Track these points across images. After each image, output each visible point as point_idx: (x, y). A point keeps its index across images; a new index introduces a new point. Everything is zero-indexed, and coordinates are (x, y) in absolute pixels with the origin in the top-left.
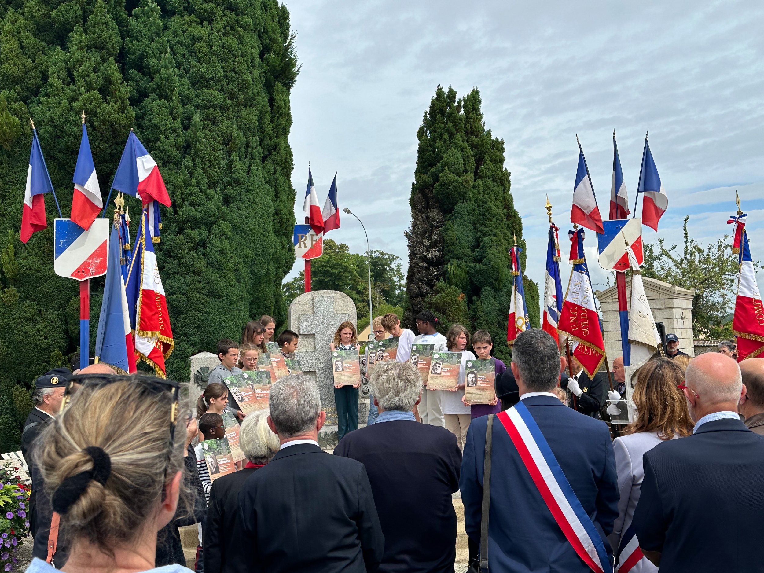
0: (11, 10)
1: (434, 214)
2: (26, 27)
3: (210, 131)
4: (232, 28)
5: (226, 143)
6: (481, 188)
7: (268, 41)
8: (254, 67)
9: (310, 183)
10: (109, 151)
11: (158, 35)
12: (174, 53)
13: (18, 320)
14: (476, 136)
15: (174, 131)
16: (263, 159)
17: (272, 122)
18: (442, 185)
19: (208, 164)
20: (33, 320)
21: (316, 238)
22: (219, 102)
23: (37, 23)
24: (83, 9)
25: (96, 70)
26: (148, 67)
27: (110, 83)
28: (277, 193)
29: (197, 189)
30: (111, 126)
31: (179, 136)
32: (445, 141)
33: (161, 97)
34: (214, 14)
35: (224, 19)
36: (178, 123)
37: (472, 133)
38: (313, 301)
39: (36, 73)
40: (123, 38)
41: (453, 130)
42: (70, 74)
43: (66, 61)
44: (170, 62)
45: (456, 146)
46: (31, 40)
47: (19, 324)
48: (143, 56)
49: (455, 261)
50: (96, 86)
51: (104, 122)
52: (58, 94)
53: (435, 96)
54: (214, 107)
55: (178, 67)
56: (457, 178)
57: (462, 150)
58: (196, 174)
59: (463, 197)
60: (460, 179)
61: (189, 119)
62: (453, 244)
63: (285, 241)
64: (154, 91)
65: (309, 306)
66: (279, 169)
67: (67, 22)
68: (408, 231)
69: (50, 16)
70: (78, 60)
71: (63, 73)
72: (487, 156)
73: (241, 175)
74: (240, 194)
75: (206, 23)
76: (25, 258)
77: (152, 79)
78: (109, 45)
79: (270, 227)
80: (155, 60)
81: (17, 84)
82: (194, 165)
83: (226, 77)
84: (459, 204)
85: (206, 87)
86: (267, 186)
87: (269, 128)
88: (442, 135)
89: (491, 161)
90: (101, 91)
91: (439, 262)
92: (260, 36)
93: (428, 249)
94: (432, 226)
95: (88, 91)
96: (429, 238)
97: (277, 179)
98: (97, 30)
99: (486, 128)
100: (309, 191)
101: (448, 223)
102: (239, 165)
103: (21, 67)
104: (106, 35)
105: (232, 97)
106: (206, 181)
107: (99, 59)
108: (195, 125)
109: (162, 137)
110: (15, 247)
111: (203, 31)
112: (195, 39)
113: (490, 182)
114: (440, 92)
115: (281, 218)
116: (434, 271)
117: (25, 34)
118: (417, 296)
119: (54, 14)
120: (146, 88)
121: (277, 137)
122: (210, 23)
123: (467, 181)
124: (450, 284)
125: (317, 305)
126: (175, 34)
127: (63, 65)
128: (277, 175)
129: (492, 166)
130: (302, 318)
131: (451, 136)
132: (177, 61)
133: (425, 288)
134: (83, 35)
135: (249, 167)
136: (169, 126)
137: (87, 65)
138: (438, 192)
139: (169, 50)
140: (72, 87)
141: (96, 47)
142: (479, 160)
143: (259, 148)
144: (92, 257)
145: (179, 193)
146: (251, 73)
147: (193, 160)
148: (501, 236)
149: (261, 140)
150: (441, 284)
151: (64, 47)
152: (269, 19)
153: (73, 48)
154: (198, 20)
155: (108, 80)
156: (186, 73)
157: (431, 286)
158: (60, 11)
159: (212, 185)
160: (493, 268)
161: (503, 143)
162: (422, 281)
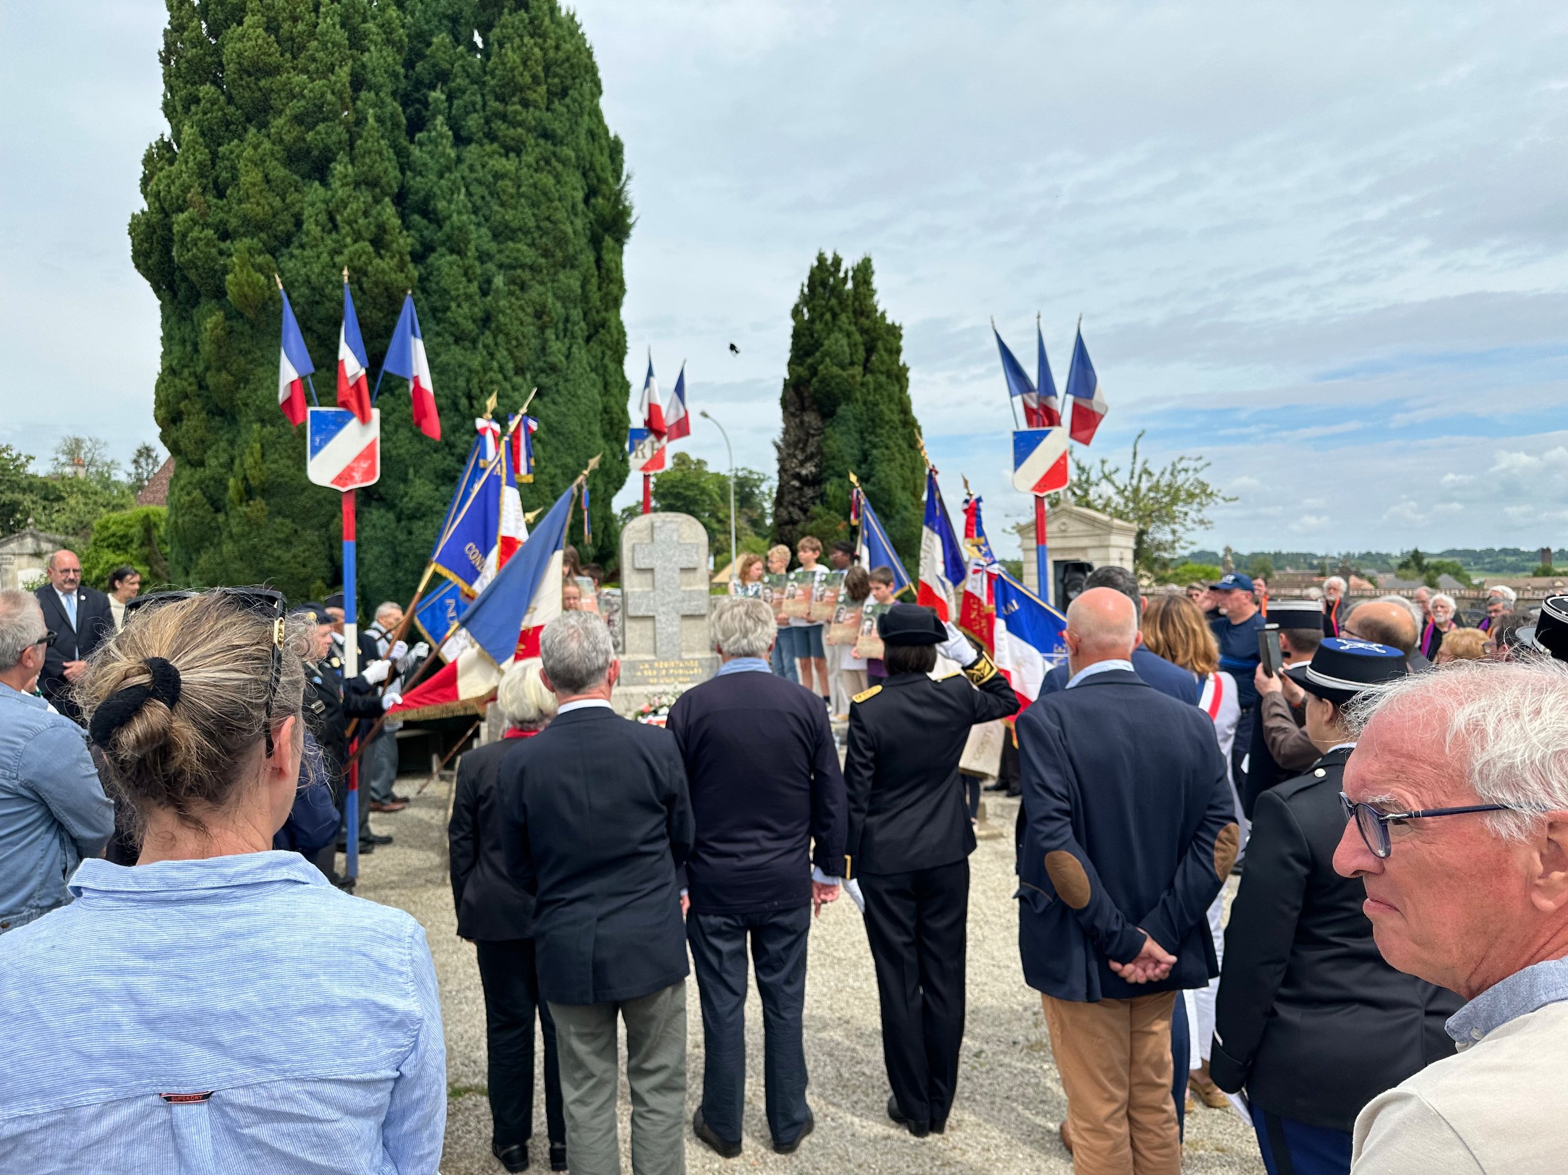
0: (253, 130)
1: (811, 418)
2: (273, 154)
3: (518, 299)
4: (548, 162)
5: (538, 315)
6: (872, 387)
7: (595, 181)
8: (576, 215)
9: (650, 373)
10: (384, 323)
11: (448, 169)
12: (469, 194)
13: (267, 542)
14: (868, 317)
15: (469, 297)
16: (588, 339)
17: (600, 289)
18: (821, 381)
19: (514, 343)
20: (287, 542)
21: (657, 445)
22: (528, 261)
23: (288, 150)
24: (348, 131)
25: (366, 214)
26: (435, 212)
27: (385, 231)
28: (606, 385)
29: (500, 376)
30: (387, 289)
31: (475, 305)
32: (826, 323)
33: (452, 251)
34: (523, 143)
35: (537, 150)
36: (474, 288)
37: (862, 313)
38: (652, 527)
39: (286, 216)
40: (403, 172)
41: (838, 310)
42: (332, 219)
43: (326, 202)
44: (465, 206)
45: (841, 329)
46: (279, 172)
47: (269, 546)
48: (429, 197)
49: (835, 480)
50: (366, 235)
51: (376, 284)
52: (317, 246)
53: (816, 264)
54: (523, 266)
55: (475, 212)
56: (840, 372)
57: (849, 335)
58: (498, 356)
59: (848, 397)
60: (845, 374)
61: (489, 281)
62: (833, 458)
63: (617, 448)
64: (443, 243)
65: (647, 532)
66: (609, 353)
67: (327, 149)
68: (778, 440)
69: (304, 140)
70: (342, 200)
71: (323, 218)
72: (880, 344)
73: (558, 359)
74: (557, 384)
75: (512, 155)
76: (275, 462)
77: (440, 227)
78: (384, 181)
79: (597, 428)
80: (444, 203)
81: (262, 231)
82: (496, 344)
83: (538, 227)
84: (843, 407)
85: (512, 239)
86: (593, 375)
87: (595, 297)
88: (822, 315)
89: (886, 350)
90: (373, 242)
91: (815, 481)
92: (585, 175)
93: (802, 464)
94: (808, 434)
95: (355, 241)
96: (803, 450)
97: (605, 367)
98: (367, 160)
99: (880, 308)
100: (647, 384)
101: (828, 431)
102: (556, 347)
103: (267, 208)
104: (379, 168)
105: (546, 254)
106: (511, 365)
107: (370, 199)
108: (497, 291)
109: (453, 305)
110: (262, 446)
111: (509, 165)
112: (498, 176)
113: (883, 379)
114: (821, 259)
115: (611, 419)
116: (809, 492)
117: (272, 164)
118: (786, 523)
119: (310, 136)
120: (432, 240)
121: (606, 310)
122: (518, 155)
123: (853, 377)
124: (830, 508)
125: (656, 531)
126: (472, 169)
127: (323, 206)
128: (607, 361)
129: (886, 357)
130: (638, 548)
131: (835, 316)
132: (474, 205)
133: (797, 514)
134: (350, 167)
135: (570, 348)
136: (461, 291)
137: (355, 206)
138: (816, 391)
139: (463, 190)
140: (334, 236)
141: (367, 184)
142: (870, 350)
143: (582, 324)
144: (358, 459)
145: (475, 381)
146: (572, 223)
147: (495, 337)
148: (895, 449)
149: (585, 314)
150: (817, 509)
151: (324, 183)
152: (597, 152)
153: (336, 184)
154: (502, 151)
155: (382, 228)
156: (487, 220)
157: (805, 511)
158: (318, 133)
159: (520, 371)
160: (883, 489)
161: (900, 328)
162: (793, 505)
